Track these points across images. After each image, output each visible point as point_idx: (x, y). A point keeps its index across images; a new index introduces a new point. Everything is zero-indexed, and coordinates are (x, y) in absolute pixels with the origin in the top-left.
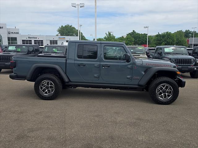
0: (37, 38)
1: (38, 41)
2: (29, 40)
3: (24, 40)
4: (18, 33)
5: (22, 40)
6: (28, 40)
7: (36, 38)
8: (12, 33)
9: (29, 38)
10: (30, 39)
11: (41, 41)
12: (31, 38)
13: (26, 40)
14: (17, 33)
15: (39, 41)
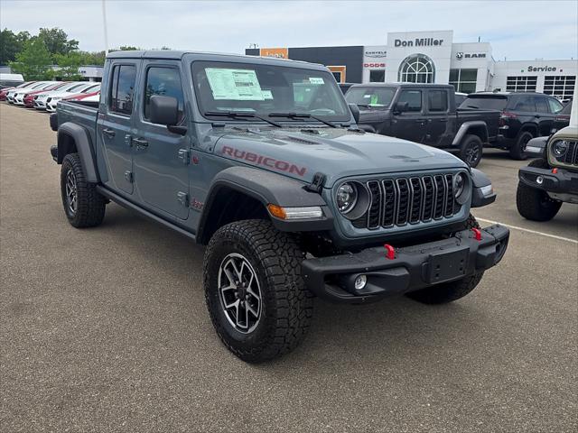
0: (558, 70)
1: (558, 78)
2: (530, 78)
3: (514, 78)
4: (484, 55)
5: (509, 78)
6: (525, 78)
7: (554, 69)
8: (467, 56)
9: (530, 69)
10: (532, 74)
11: (568, 78)
12: (535, 70)
13: (519, 78)
14: (480, 56)
15: (563, 78)
